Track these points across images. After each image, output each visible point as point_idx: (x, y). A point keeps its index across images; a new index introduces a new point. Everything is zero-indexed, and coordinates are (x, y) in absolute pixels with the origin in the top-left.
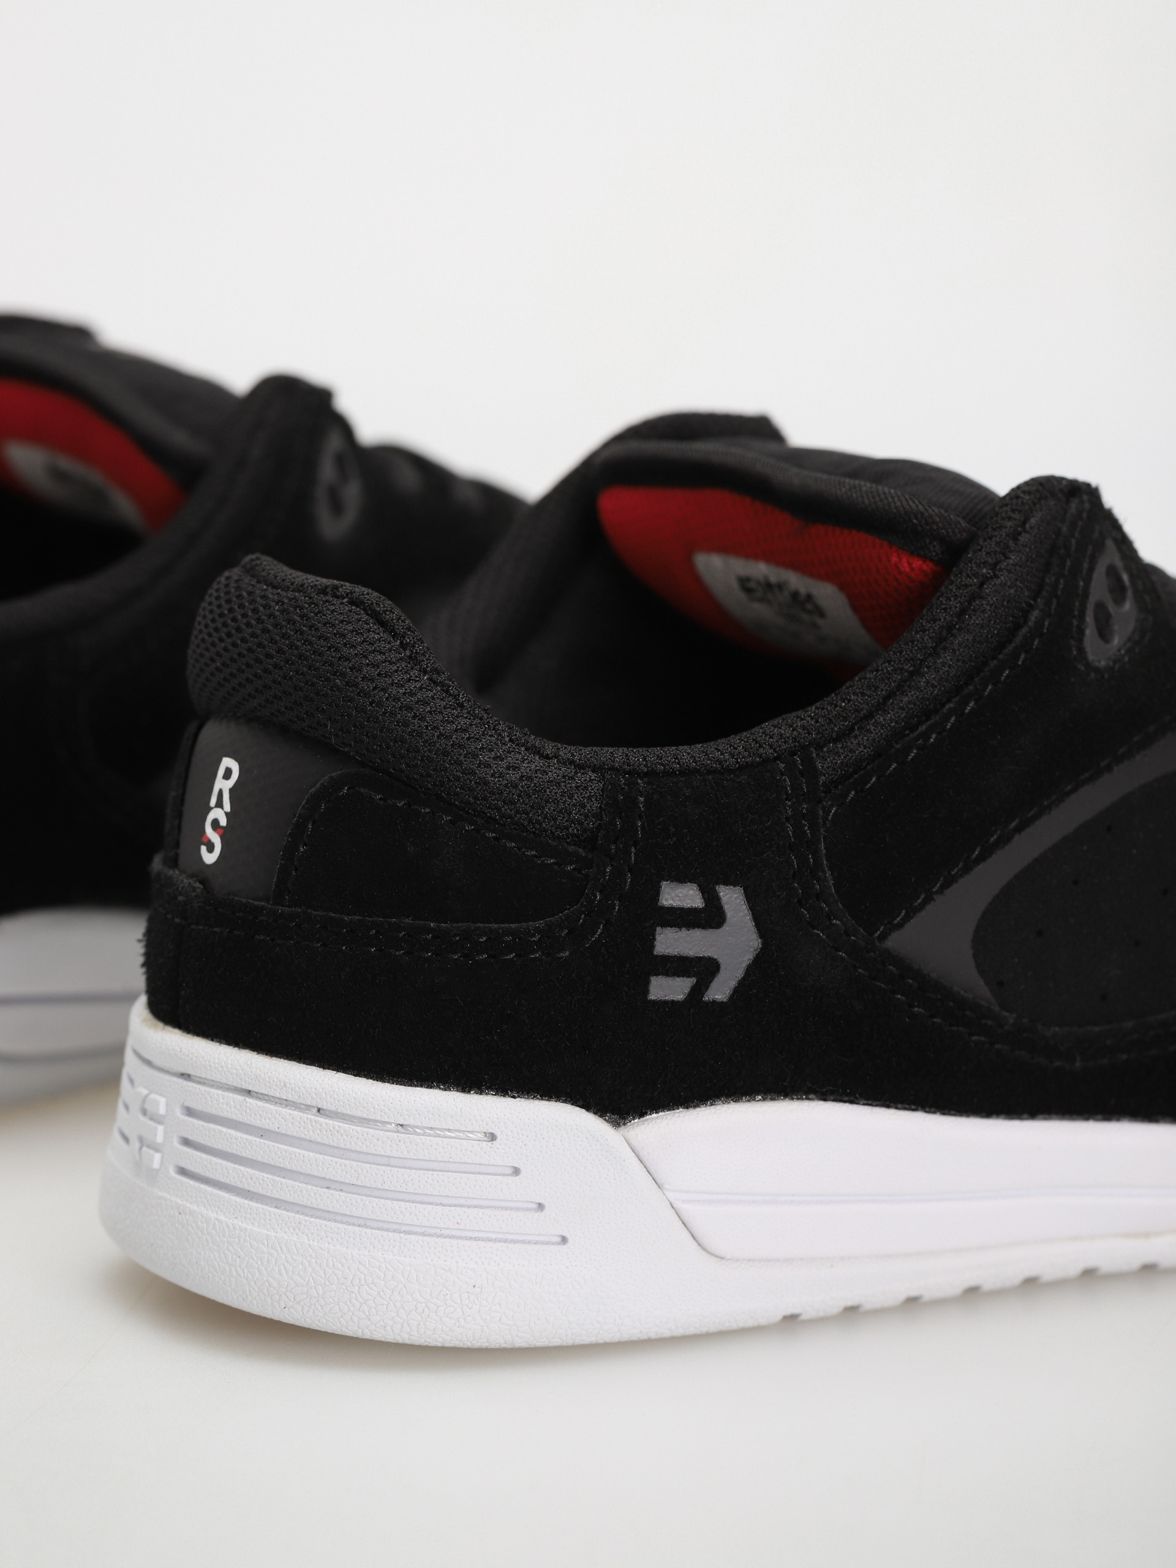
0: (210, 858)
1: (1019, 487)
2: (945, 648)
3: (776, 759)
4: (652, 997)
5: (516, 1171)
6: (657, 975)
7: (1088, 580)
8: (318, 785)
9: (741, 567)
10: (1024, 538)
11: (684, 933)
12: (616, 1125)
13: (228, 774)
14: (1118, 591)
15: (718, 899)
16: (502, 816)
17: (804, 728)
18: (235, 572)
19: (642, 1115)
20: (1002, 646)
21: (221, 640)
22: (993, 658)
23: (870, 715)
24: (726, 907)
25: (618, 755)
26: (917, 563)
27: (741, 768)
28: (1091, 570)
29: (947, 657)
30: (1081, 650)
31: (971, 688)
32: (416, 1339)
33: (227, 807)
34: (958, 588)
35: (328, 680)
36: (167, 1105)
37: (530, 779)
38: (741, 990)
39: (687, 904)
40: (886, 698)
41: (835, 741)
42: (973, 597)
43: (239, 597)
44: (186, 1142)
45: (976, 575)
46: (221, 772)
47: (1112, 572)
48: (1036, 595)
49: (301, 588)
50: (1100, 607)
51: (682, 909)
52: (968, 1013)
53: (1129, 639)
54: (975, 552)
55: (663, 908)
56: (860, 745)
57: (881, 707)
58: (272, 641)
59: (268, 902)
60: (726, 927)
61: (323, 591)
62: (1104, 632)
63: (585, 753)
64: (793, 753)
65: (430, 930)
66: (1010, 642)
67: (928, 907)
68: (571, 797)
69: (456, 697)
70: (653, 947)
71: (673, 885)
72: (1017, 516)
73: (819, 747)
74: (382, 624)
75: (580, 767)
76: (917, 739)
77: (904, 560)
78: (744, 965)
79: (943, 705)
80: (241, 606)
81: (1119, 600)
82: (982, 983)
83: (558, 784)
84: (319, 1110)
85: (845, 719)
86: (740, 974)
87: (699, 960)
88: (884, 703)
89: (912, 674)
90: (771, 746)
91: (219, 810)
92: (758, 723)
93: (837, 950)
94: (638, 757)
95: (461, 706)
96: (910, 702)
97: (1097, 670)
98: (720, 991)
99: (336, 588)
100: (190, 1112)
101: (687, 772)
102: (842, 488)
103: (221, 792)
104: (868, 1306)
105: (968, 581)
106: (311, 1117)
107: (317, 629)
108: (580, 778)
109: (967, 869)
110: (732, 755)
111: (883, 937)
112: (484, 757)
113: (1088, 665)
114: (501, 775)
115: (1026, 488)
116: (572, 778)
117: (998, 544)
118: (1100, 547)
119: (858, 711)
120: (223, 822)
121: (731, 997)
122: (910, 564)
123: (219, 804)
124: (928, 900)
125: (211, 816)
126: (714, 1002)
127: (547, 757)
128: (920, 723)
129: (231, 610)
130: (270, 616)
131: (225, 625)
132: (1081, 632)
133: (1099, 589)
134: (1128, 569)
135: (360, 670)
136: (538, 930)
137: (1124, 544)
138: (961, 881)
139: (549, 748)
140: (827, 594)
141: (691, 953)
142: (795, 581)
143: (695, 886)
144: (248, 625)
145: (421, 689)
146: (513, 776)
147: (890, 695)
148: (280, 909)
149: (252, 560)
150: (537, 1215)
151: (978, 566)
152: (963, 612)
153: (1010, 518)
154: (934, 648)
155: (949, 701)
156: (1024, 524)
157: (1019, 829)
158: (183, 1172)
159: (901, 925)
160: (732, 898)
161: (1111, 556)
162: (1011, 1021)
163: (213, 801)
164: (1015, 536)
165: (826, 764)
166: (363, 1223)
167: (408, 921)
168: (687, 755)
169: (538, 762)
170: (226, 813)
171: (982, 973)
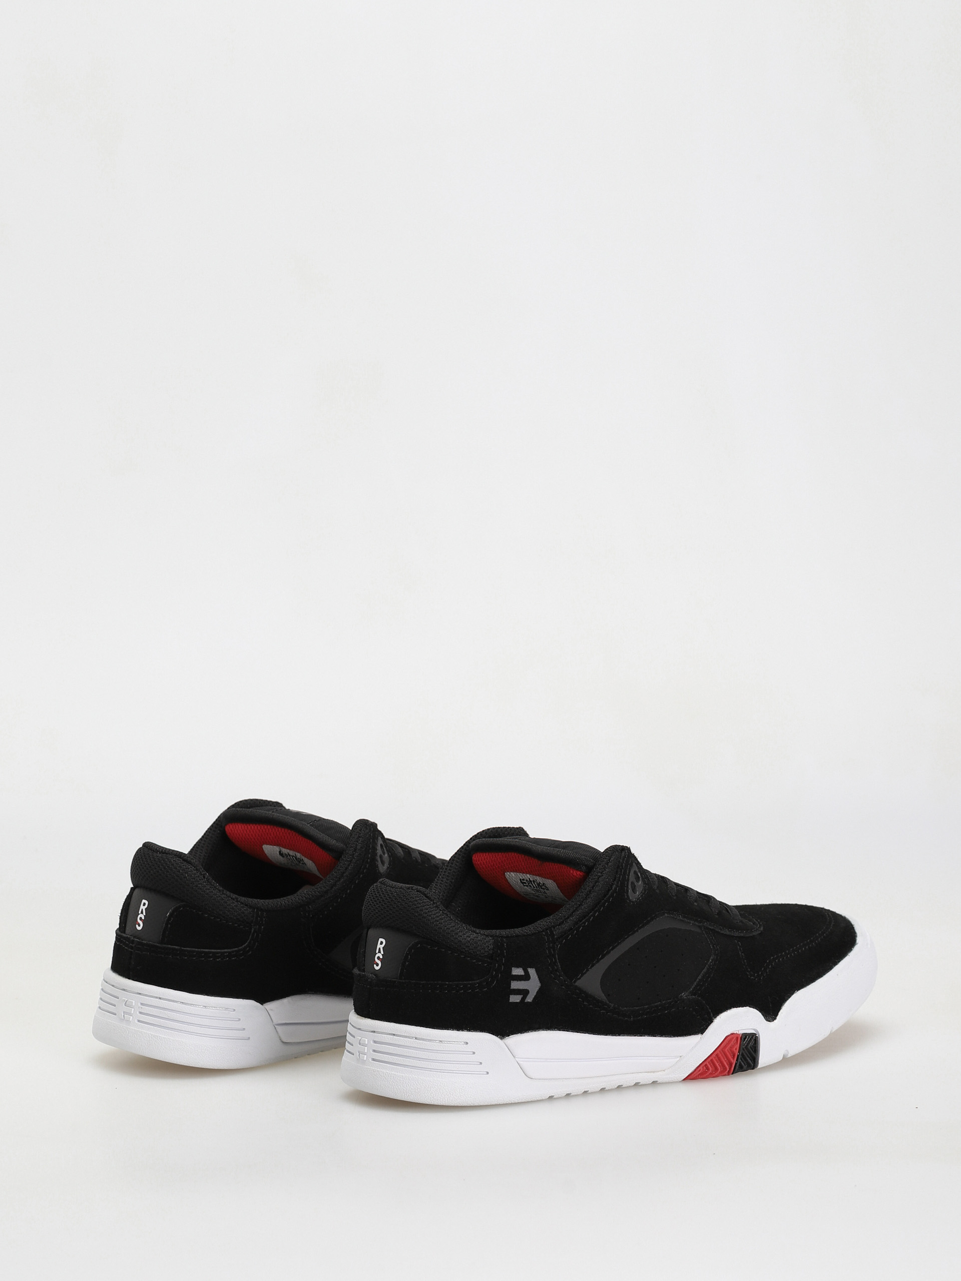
0: (377, 968)
1: (607, 849)
2: (589, 897)
3: (543, 931)
4: (510, 1001)
5: (474, 1053)
6: (512, 995)
7: (629, 876)
8: (411, 945)
9: (521, 876)
10: (610, 864)
11: (519, 982)
12: (501, 1039)
13: (382, 943)
14: (637, 879)
15: (528, 972)
16: (466, 951)
17: (550, 922)
18: (378, 884)
19: (508, 1036)
20: (605, 896)
21: (377, 904)
22: (603, 899)
23: (568, 918)
24: (531, 975)
25: (498, 932)
26: (578, 873)
27: (533, 934)
28: (629, 873)
29: (589, 900)
30: (628, 896)
31: (597, 908)
32: (447, 1104)
33: (382, 953)
34: (592, 880)
35: (413, 914)
36: (368, 1040)
37: (473, 940)
38: (534, 999)
39: (519, 974)
40: (573, 913)
41: (559, 925)
42: (596, 882)
43: (382, 891)
44: (374, 1051)
45: (597, 876)
46: (379, 942)
47: (635, 873)
48: (614, 880)
49: (401, 888)
50: (632, 883)
51: (518, 975)
52: (600, 1004)
53: (641, 892)
54: (596, 869)
55: (513, 975)
56: (566, 926)
57: (571, 915)
58: (395, 903)
59: (397, 979)
60: (530, 980)
61: (409, 888)
62: (634, 891)
63: (487, 932)
64: (547, 929)
65: (446, 984)
66: (607, 895)
67: (587, 973)
68: (485, 944)
69: (450, 917)
70: (510, 986)
71: (516, 968)
72: (607, 857)
73: (554, 927)
74: (427, 897)
75: (487, 936)
76: (582, 924)
77: (575, 872)
78: (536, 991)
79: (589, 914)
80: (383, 894)
81: (638, 881)
82: (603, 995)
83: (481, 941)
84: (416, 1038)
85: (561, 919)
86: (535, 994)
87: (524, 990)
88: (572, 914)
89: (580, 905)
90: (541, 927)
91: (380, 954)
92: (536, 921)
93: (562, 986)
94: (504, 932)
95: (452, 920)
96: (579, 913)
97: (633, 902)
98: (529, 999)
99: (412, 887)
100: (375, 1042)
101: (517, 936)
102: (554, 851)
103: (380, 949)
104: (573, 1094)
105: (595, 877)
106: (414, 1040)
107: (406, 897)
108: (487, 939)
109: (598, 961)
110: (530, 931)
111: (575, 982)
112: (460, 934)
113: (630, 900)
114: (465, 939)
115: (609, 849)
116: (485, 939)
117: (602, 866)
118: (631, 865)
119: (565, 917)
120: (381, 957)
121: (533, 1000)
122: (576, 873)
123: (379, 952)
124: (587, 970)
125: (377, 956)
126: (528, 1002)
127: (477, 933)
128: (583, 919)
129: (380, 895)
130: (393, 896)
131: (378, 899)
132: (628, 891)
133: (632, 878)
134: (640, 872)
135: (422, 911)
136: (477, 983)
137: (638, 864)
138: (597, 965)
139: (478, 931)
140: (550, 884)
141: (521, 988)
142: (539, 879)
143: (521, 969)
144: (386, 899)
145: (440, 915)
146: (469, 939)
147: (574, 911)
148: (401, 981)
149: (383, 880)
150: (480, 1066)
151: (597, 873)
152: (593, 887)
153: (605, 858)
154: (586, 898)
155: (591, 912)
156: (609, 860)
157: (613, 949)
158: (373, 1060)
159: (580, 978)
160: (532, 972)
161: (635, 868)
162: (612, 1006)
163: (377, 951)
164: (607, 864)
165: (557, 932)
166: (431, 1070)
167: (440, 982)
168: (518, 931)
169: (475, 935)
170: (382, 955)
171: (603, 992)
